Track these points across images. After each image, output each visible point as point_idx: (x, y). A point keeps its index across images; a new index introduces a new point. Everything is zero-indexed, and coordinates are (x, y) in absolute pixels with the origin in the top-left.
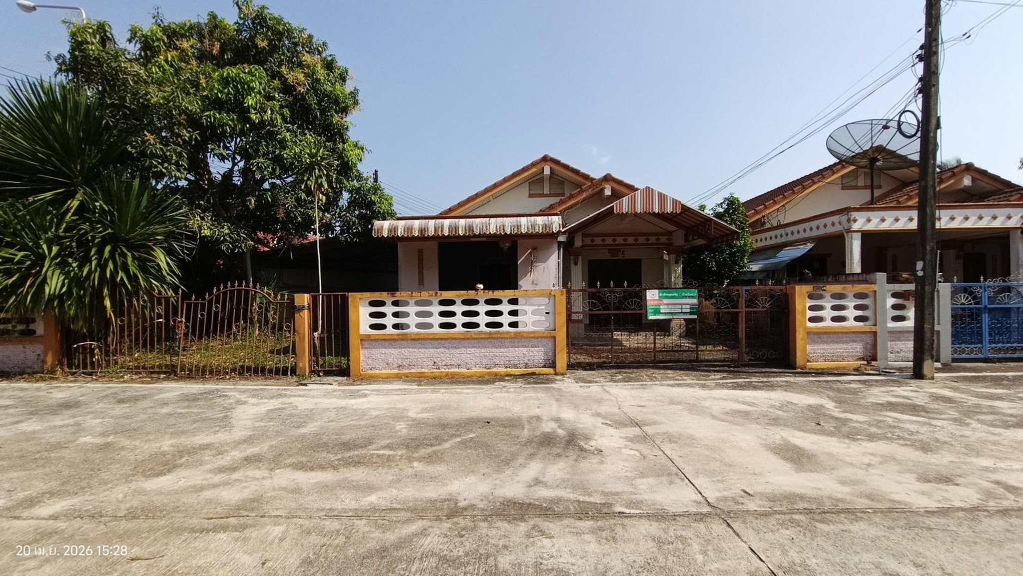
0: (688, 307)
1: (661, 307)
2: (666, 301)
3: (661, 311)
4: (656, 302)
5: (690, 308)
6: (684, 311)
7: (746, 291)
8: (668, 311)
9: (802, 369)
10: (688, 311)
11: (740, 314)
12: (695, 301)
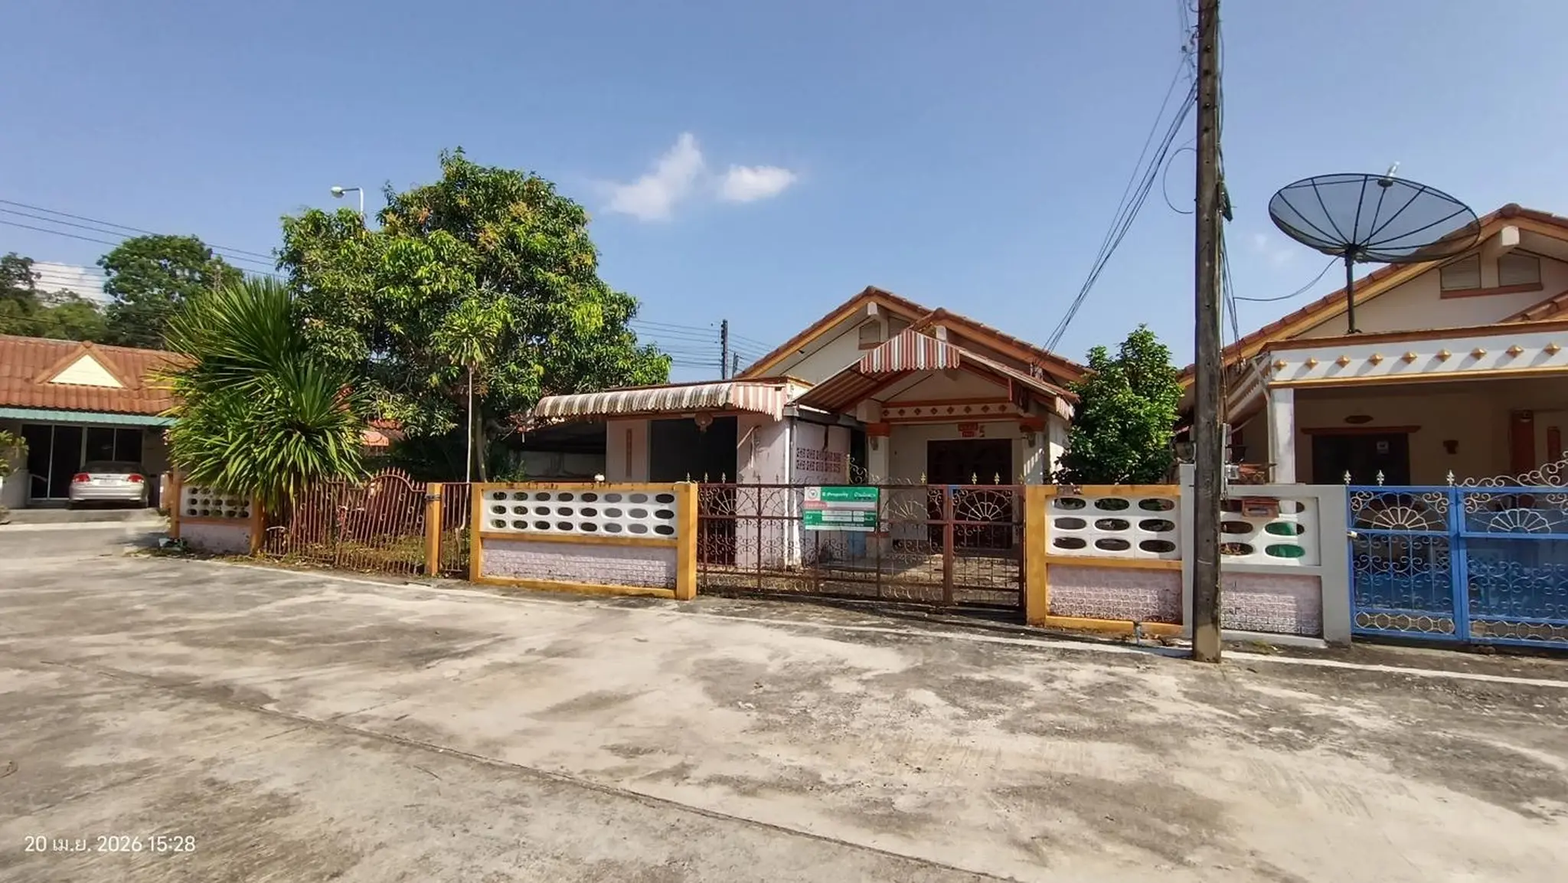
0: (862, 513)
1: (823, 513)
2: (830, 504)
3: (824, 519)
4: (816, 505)
5: (865, 516)
6: (855, 519)
7: (954, 491)
8: (832, 519)
9: (1037, 625)
10: (862, 520)
11: (945, 528)
12: (872, 505)
